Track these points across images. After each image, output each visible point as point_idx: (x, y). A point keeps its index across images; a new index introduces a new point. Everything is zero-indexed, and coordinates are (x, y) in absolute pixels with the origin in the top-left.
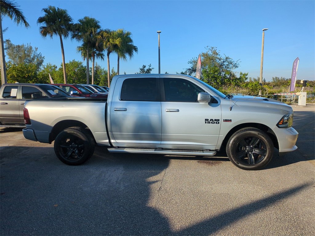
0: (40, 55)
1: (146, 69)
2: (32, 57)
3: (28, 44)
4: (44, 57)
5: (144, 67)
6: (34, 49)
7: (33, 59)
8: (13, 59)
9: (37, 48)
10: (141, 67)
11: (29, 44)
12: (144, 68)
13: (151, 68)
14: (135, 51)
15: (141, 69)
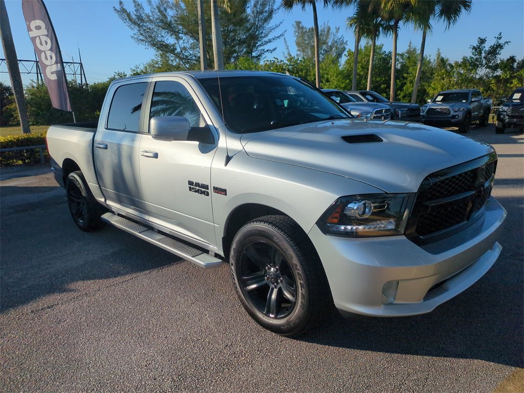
0: (341, 40)
1: (487, 46)
2: (330, 44)
3: (324, 24)
4: (346, 42)
5: (482, 41)
6: (333, 30)
7: (331, 47)
8: (303, 51)
9: (339, 28)
10: (476, 43)
11: (326, 24)
12: (483, 45)
13: (501, 42)
14: (465, 8)
15: (474, 48)
